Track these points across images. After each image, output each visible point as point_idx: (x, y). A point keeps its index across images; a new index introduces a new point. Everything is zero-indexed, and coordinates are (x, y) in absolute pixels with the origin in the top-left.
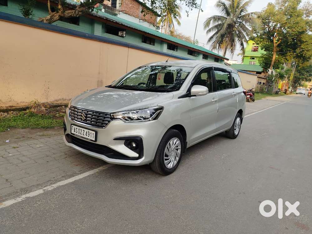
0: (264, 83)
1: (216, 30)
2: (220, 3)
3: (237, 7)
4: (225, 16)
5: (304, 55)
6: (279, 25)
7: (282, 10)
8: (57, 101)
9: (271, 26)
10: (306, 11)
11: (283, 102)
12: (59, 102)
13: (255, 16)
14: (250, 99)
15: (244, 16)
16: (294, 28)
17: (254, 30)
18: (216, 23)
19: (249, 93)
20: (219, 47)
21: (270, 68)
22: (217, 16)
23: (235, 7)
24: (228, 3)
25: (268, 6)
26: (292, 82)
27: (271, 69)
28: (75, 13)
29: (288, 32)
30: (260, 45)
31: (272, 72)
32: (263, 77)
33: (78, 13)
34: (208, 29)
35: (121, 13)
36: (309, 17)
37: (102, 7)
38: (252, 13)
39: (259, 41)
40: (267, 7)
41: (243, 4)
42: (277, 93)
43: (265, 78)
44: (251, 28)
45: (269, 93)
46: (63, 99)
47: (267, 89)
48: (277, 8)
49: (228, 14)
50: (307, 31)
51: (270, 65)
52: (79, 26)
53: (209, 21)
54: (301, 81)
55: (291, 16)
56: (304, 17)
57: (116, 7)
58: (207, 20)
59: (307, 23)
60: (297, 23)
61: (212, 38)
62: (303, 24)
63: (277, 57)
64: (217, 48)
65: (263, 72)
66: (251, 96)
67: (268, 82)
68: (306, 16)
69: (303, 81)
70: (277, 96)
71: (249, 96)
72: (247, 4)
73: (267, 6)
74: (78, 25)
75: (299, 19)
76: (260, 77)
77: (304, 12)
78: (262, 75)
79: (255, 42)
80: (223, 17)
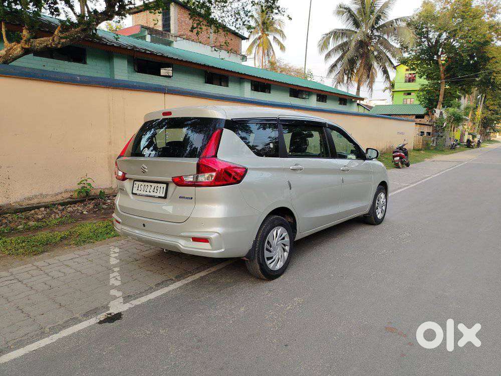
0: (429, 134)
1: (341, 53)
2: (341, 9)
3: (372, 12)
4: (354, 29)
5: (492, 80)
6: (444, 35)
7: (448, 10)
8: (29, 199)
9: (431, 39)
10: (489, 7)
11: (462, 162)
12: (35, 202)
13: (404, 24)
14: (400, 163)
15: (384, 25)
16: (470, 37)
17: (404, 47)
18: (340, 42)
19: (398, 154)
20: (348, 80)
21: (438, 106)
22: (339, 30)
23: (368, 13)
24: (354, 8)
25: (423, 6)
26: (480, 126)
27: (440, 109)
28: (53, 40)
29: (462, 46)
30: (417, 70)
31: (441, 113)
32: (428, 123)
33: (60, 41)
34: (326, 52)
35: (178, 39)
36: (494, 17)
37: (147, 32)
38: (397, 20)
39: (414, 64)
40: (421, 9)
41: (381, 5)
42: (453, 148)
43: (430, 124)
44: (399, 44)
45: (440, 149)
46: (41, 194)
47: (435, 143)
48: (438, 8)
49: (357, 24)
50: (492, 41)
51: (437, 102)
52: (85, 66)
53: (327, 38)
54: (495, 124)
55: (463, 17)
56: (486, 18)
57: (169, 31)
58: (324, 37)
59: (491, 27)
60: (475, 29)
61: (334, 66)
62: (485, 30)
63: (447, 87)
64: (345, 82)
65: (427, 114)
66: (401, 157)
67: (435, 130)
68: (488, 16)
69: (498, 124)
70: (453, 153)
71: (398, 158)
72: (386, 5)
73: (421, 7)
74: (85, 63)
75: (476, 21)
76: (422, 123)
77: (486, 10)
78: (425, 120)
79: (407, 66)
80: (350, 30)
